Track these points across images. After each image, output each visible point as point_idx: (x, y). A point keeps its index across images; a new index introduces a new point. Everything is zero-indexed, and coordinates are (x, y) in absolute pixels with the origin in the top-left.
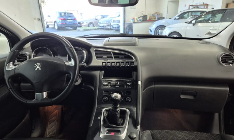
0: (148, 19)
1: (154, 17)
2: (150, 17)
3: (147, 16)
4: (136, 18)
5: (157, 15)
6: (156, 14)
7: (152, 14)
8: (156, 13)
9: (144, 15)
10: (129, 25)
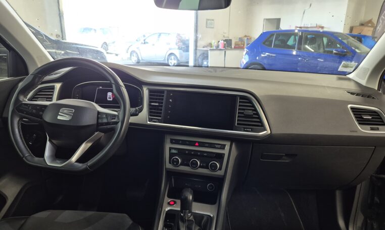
0: (233, 44)
2: (236, 42)
3: (231, 40)
4: (214, 42)
7: (240, 38)
8: (246, 36)
9: (227, 38)
10: (204, 53)
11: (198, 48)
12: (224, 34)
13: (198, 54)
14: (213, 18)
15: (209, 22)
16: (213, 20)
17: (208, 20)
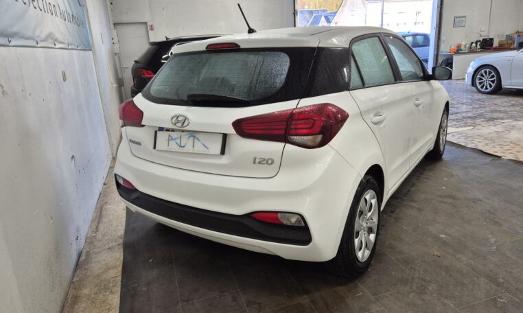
0: (496, 44)
1: (510, 42)
2: (500, 41)
3: (493, 39)
4: (463, 44)
5: (519, 36)
6: (516, 36)
7: (507, 36)
8: (518, 32)
9: (487, 38)
10: (448, 59)
11: (440, 53)
12: (481, 33)
13: (440, 61)
14: (464, 15)
15: (457, 20)
16: (464, 17)
17: (456, 17)
